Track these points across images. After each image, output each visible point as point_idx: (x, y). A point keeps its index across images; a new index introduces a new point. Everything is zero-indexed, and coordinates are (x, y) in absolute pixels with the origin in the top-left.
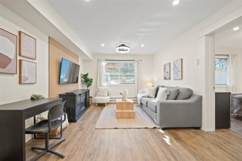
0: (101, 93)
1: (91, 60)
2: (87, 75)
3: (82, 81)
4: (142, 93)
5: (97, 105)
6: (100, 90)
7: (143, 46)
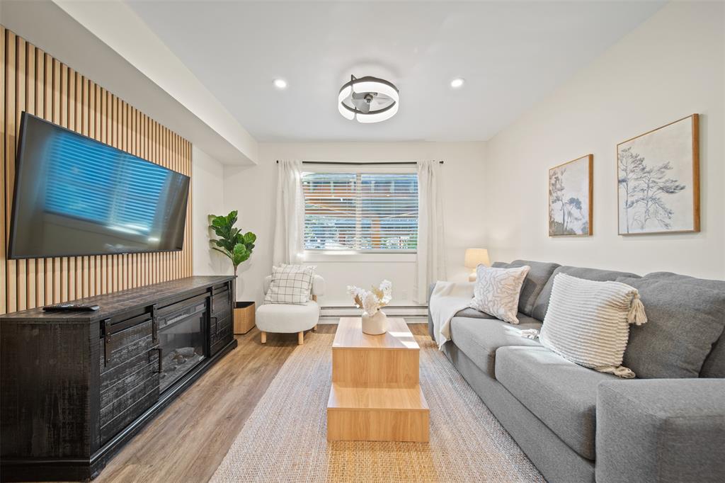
0: (282, 291)
1: (250, 164)
2: (232, 218)
3: (212, 241)
4: (451, 291)
5: (264, 340)
6: (278, 276)
7: (457, 83)
